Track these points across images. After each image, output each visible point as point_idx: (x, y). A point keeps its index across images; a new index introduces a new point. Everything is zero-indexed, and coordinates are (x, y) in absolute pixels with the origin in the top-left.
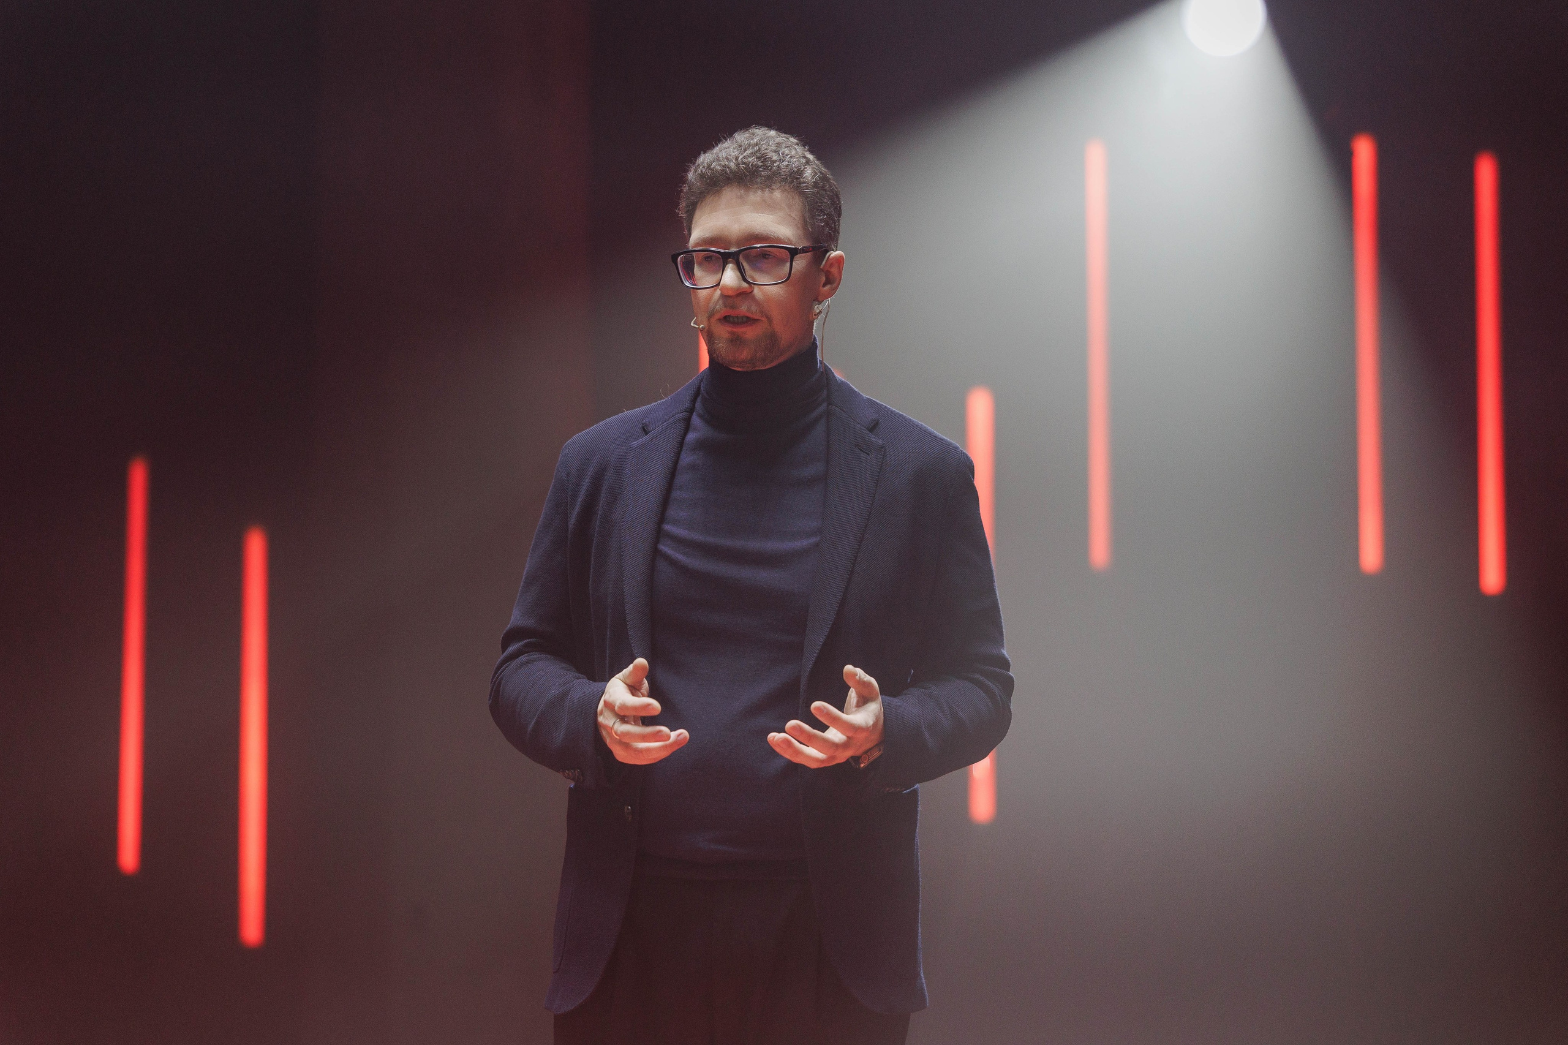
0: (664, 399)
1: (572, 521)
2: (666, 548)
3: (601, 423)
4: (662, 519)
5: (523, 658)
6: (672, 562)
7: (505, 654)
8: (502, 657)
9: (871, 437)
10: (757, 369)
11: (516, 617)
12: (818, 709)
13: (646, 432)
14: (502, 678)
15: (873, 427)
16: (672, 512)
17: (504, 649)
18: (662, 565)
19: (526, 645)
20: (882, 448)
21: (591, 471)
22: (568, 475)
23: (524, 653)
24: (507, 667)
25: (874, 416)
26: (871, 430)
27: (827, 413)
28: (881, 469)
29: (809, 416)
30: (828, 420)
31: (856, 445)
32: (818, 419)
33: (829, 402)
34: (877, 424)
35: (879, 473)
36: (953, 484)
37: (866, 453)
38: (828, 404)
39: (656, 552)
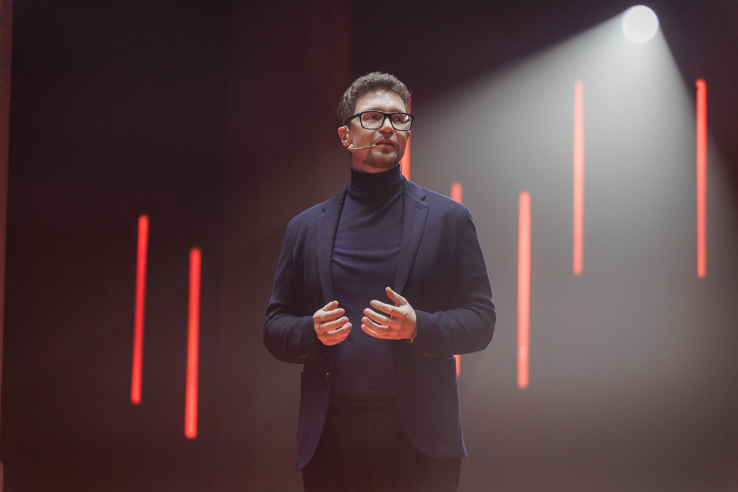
0: (333, 197)
1: (294, 253)
2: (336, 259)
3: (305, 211)
4: (333, 246)
5: (276, 316)
7: (269, 316)
8: (267, 318)
11: (272, 300)
13: (324, 211)
14: (268, 326)
16: (338, 243)
17: (268, 315)
18: (334, 266)
19: (278, 311)
20: (427, 207)
21: (301, 231)
22: (291, 234)
23: (276, 315)
24: (270, 322)
25: (424, 194)
26: (423, 200)
27: (403, 194)
28: (427, 216)
29: (395, 197)
30: (403, 197)
31: (416, 206)
32: (399, 197)
33: (404, 189)
34: (425, 197)
35: (426, 217)
36: (461, 220)
37: (421, 210)
38: (403, 190)
39: (332, 261)
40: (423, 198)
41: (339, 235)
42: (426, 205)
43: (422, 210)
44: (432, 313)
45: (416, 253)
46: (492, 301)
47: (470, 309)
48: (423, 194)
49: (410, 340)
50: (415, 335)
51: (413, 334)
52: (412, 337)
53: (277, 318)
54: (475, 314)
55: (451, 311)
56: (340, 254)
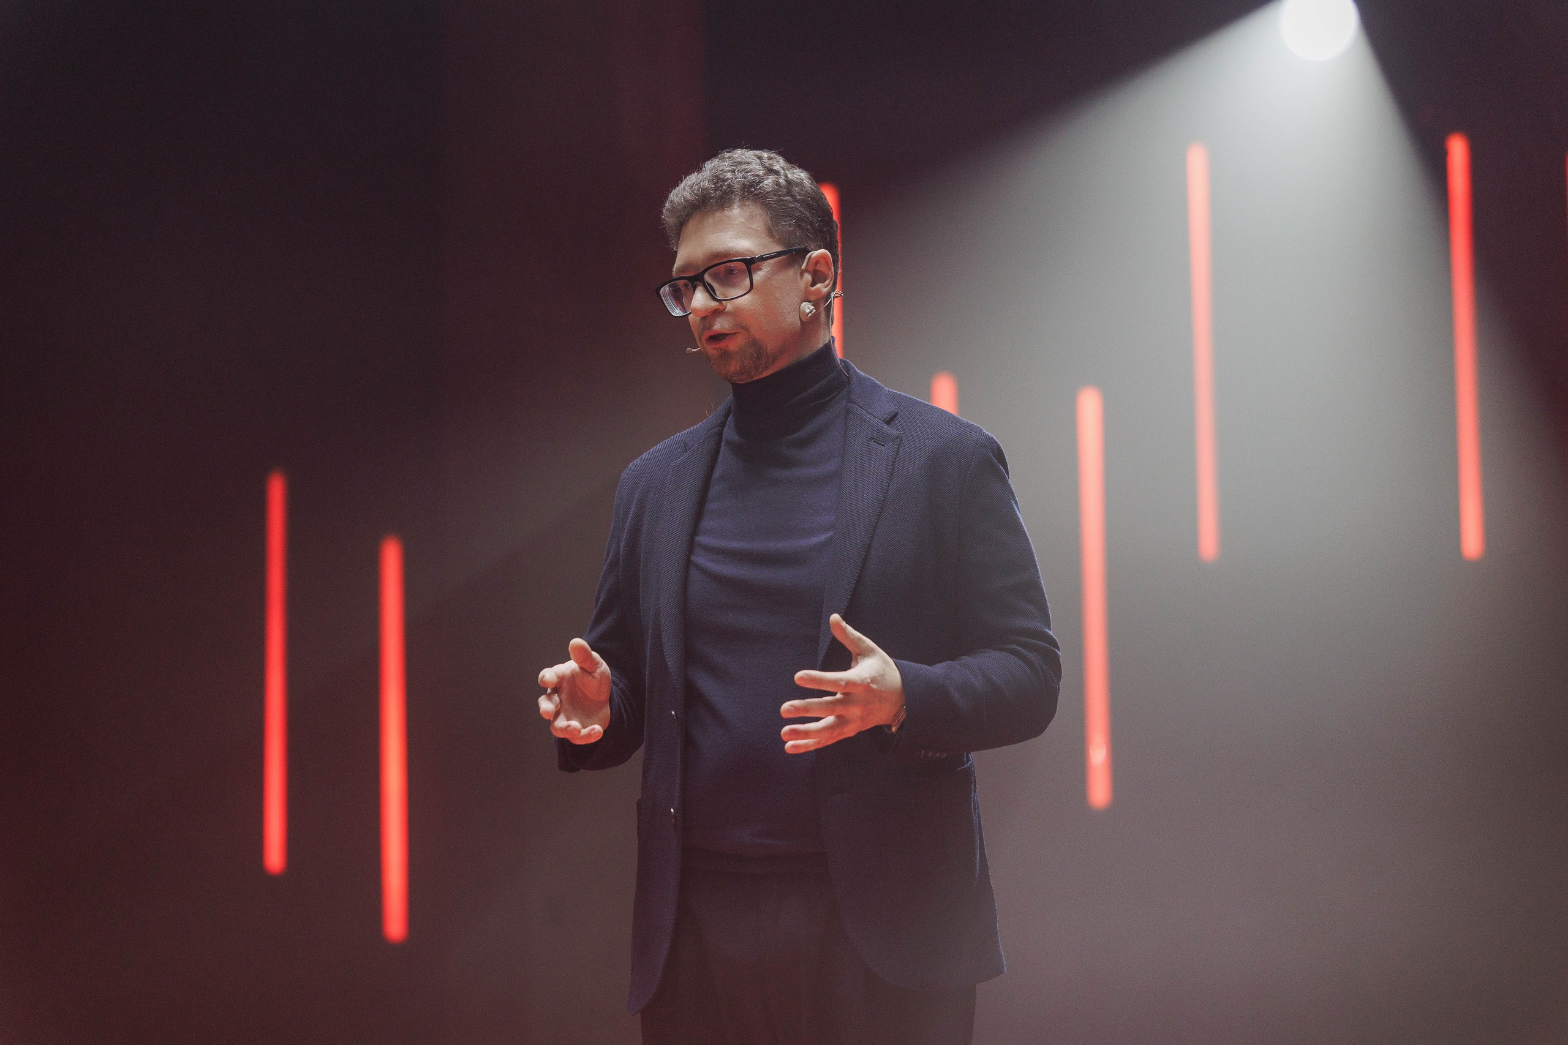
0: (701, 422)
2: (699, 559)
3: (651, 451)
4: (695, 531)
6: (703, 571)
9: (887, 428)
10: (755, 378)
12: (801, 678)
13: (685, 450)
15: (890, 420)
16: (707, 523)
18: (694, 574)
20: (897, 438)
21: (637, 496)
25: (893, 409)
26: (888, 422)
27: (847, 412)
28: (895, 459)
30: (845, 418)
31: (872, 439)
33: (848, 400)
34: (895, 416)
35: (894, 462)
36: (970, 465)
37: (881, 445)
38: (847, 403)
39: (688, 563)
40: (889, 417)
41: (711, 506)
42: (895, 432)
43: (884, 446)
44: (930, 665)
45: (869, 545)
46: (1051, 633)
47: (1005, 650)
48: (891, 408)
49: (889, 727)
50: (903, 716)
51: (896, 716)
52: (894, 720)
54: (1016, 659)
55: (966, 659)
56: (707, 549)
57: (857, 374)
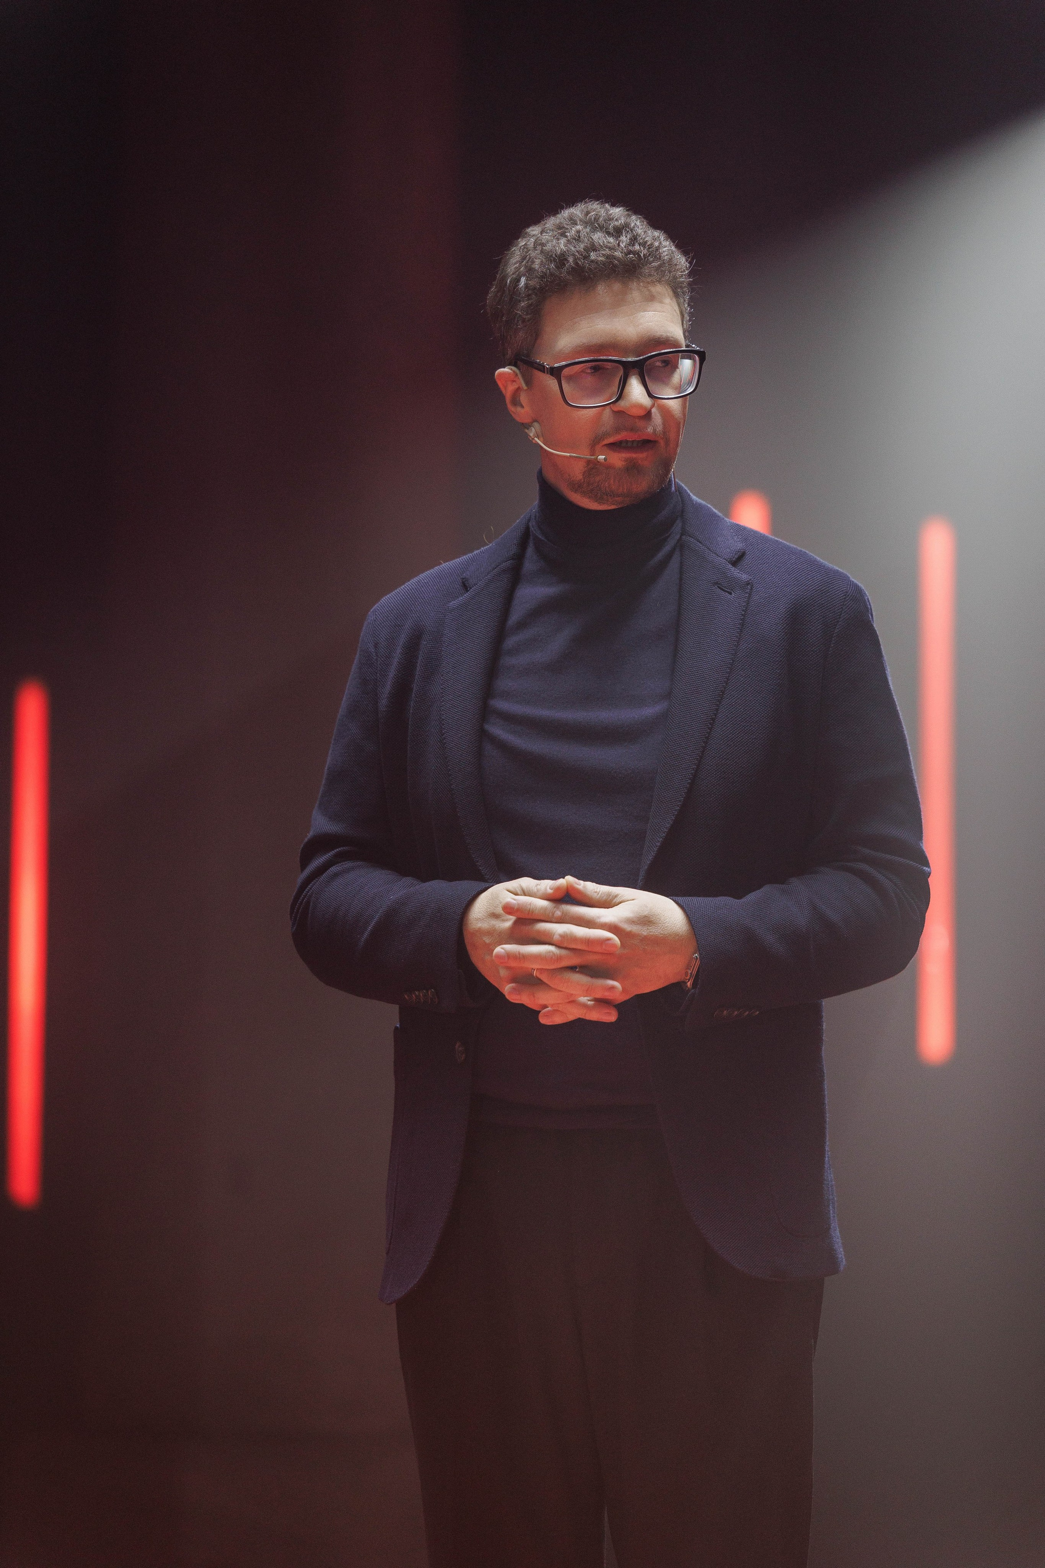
0: (488, 545)
1: (383, 702)
2: (497, 730)
3: (414, 580)
4: (488, 690)
5: (334, 869)
6: (503, 745)
9: (735, 572)
13: (465, 587)
14: (311, 896)
15: (737, 560)
16: (504, 683)
18: (491, 751)
19: (335, 856)
20: (748, 584)
21: (402, 640)
22: (376, 645)
23: (334, 865)
24: (315, 886)
25: (740, 546)
26: (735, 563)
27: (681, 546)
28: (746, 610)
29: (660, 555)
30: (682, 555)
31: (716, 583)
32: (669, 556)
33: (683, 533)
34: (743, 555)
35: (745, 615)
36: (838, 622)
37: (728, 592)
38: (682, 535)
39: (483, 735)
40: (736, 557)
42: (744, 577)
43: (731, 594)
45: (713, 720)
46: (925, 846)
48: (738, 545)
53: (336, 875)
56: (509, 719)
57: (691, 500)
